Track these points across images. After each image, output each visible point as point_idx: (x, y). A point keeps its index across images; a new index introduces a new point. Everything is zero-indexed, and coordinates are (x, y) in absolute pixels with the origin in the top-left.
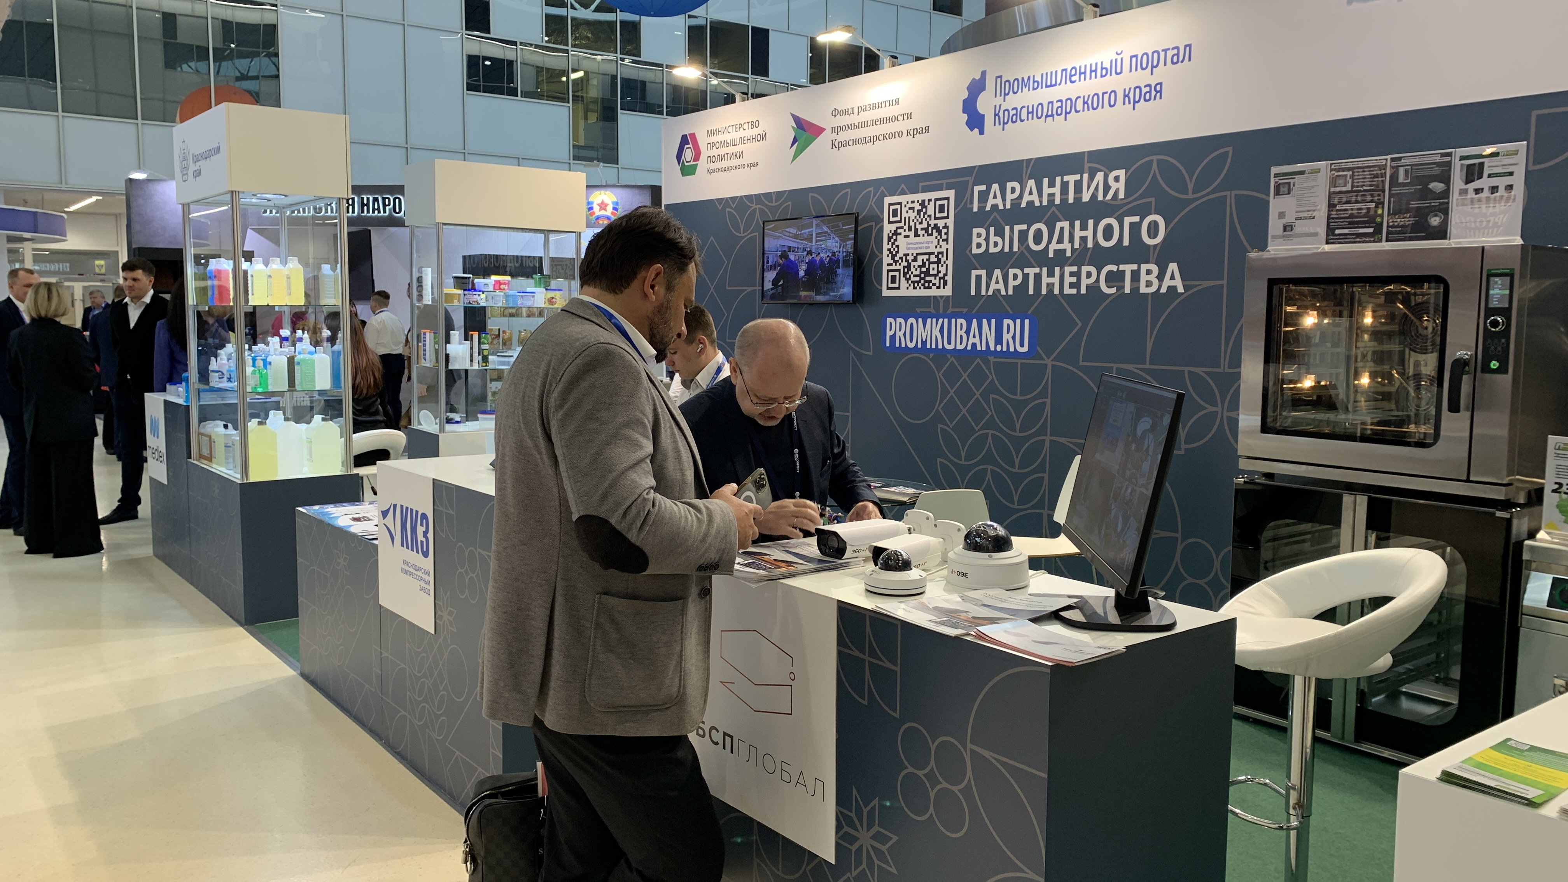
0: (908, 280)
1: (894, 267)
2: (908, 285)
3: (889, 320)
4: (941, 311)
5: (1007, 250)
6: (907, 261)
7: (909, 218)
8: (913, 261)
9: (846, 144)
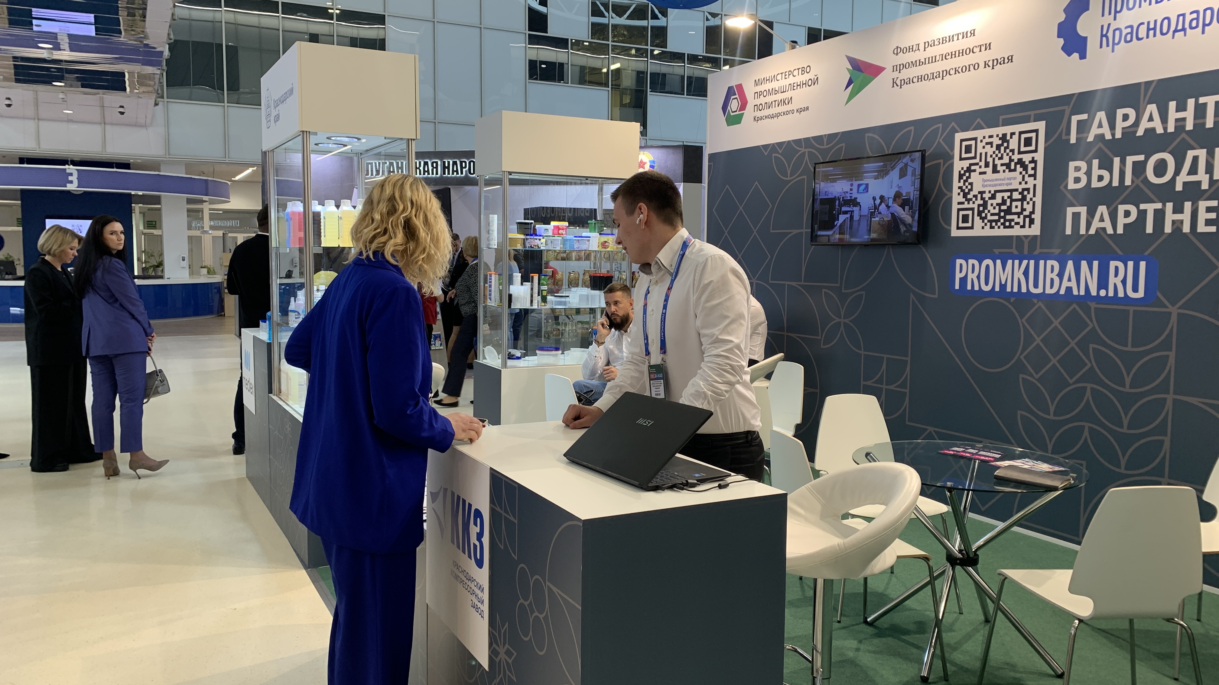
0: (983, 219)
1: (966, 206)
2: (983, 224)
3: (959, 261)
4: (1026, 252)
5: (1115, 183)
6: (982, 199)
7: (986, 153)
8: (990, 198)
9: (910, 81)
